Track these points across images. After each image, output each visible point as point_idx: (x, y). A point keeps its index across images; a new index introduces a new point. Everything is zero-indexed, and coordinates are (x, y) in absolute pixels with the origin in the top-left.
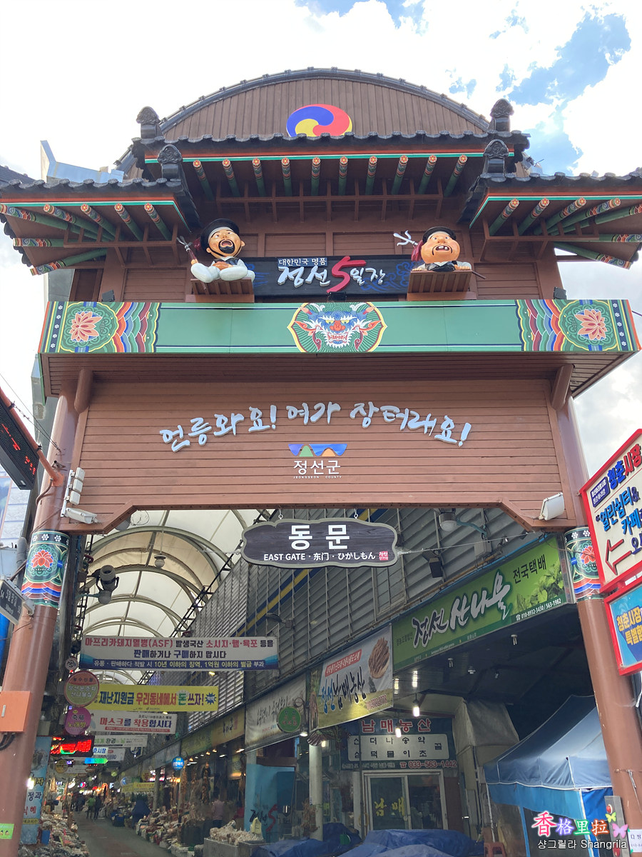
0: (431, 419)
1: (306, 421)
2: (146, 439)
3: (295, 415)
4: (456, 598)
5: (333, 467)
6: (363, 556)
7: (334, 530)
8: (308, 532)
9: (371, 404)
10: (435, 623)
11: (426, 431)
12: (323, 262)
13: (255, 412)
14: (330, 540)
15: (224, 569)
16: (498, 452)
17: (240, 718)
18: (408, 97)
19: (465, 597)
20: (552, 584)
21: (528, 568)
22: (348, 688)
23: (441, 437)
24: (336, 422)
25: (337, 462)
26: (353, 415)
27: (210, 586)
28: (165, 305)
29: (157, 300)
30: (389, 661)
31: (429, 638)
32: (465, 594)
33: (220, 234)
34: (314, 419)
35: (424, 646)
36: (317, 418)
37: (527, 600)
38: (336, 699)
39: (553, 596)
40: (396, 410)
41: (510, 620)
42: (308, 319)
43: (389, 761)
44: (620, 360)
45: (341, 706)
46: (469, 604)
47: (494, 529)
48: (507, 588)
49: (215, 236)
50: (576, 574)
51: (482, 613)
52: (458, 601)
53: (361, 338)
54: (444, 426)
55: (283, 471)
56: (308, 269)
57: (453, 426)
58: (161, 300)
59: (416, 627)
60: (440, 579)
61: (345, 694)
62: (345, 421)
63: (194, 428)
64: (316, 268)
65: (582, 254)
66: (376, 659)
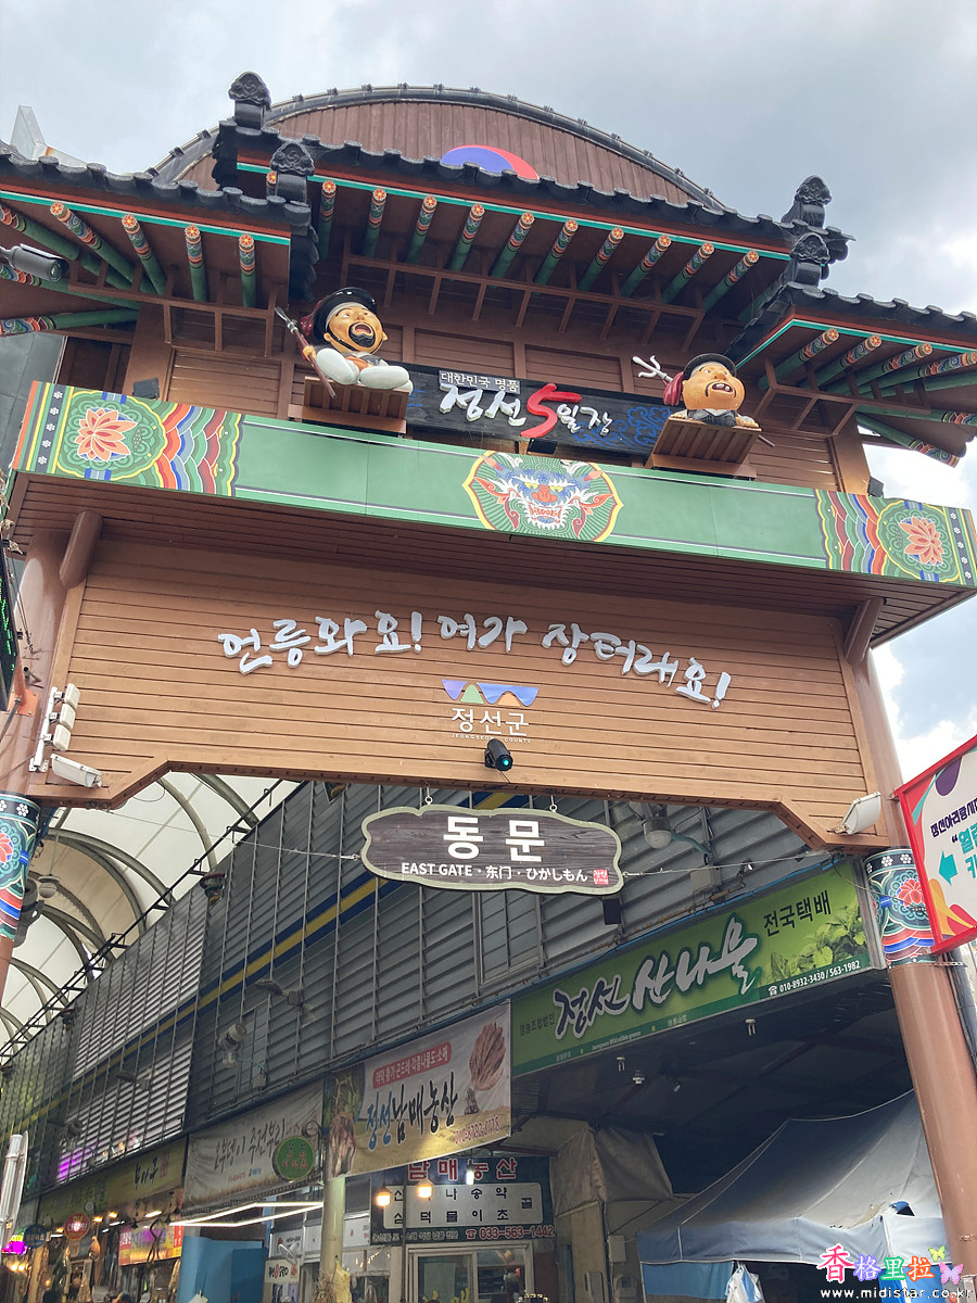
0: (670, 660)
1: (471, 645)
2: (192, 647)
3: (453, 632)
4: (648, 958)
5: (517, 724)
6: (567, 876)
7: (519, 828)
8: (476, 830)
9: (575, 627)
10: (601, 999)
11: (662, 678)
12: (514, 387)
13: (385, 620)
14: (513, 846)
15: (156, 906)
16: (773, 723)
17: (175, 1159)
18: (624, 162)
19: (664, 958)
20: (842, 938)
21: (795, 910)
22: (420, 1107)
23: (686, 690)
24: (520, 650)
25: (522, 716)
26: (547, 641)
27: (124, 936)
28: (249, 419)
29: (239, 410)
30: (504, 1062)
31: (589, 1023)
32: (664, 952)
33: (351, 312)
34: (485, 641)
35: (579, 1036)
36: (490, 641)
37: (793, 962)
38: (395, 1126)
39: (843, 956)
40: (616, 641)
41: (757, 995)
42: (497, 477)
43: (449, 1228)
44: (956, 599)
45: (401, 1137)
46: (672, 968)
47: (726, 849)
48: (751, 943)
49: (343, 314)
50: (890, 921)
51: (700, 982)
52: (649, 964)
53: (583, 518)
54: (689, 674)
55: (434, 723)
56: (489, 394)
57: (703, 675)
58: (244, 411)
59: (562, 1005)
60: (616, 926)
61: (412, 1117)
62: (534, 651)
63: (279, 636)
64: (500, 396)
65: (887, 433)
66: (484, 1058)
